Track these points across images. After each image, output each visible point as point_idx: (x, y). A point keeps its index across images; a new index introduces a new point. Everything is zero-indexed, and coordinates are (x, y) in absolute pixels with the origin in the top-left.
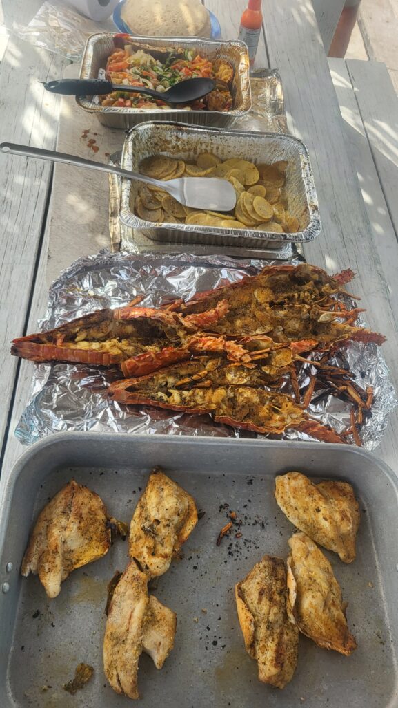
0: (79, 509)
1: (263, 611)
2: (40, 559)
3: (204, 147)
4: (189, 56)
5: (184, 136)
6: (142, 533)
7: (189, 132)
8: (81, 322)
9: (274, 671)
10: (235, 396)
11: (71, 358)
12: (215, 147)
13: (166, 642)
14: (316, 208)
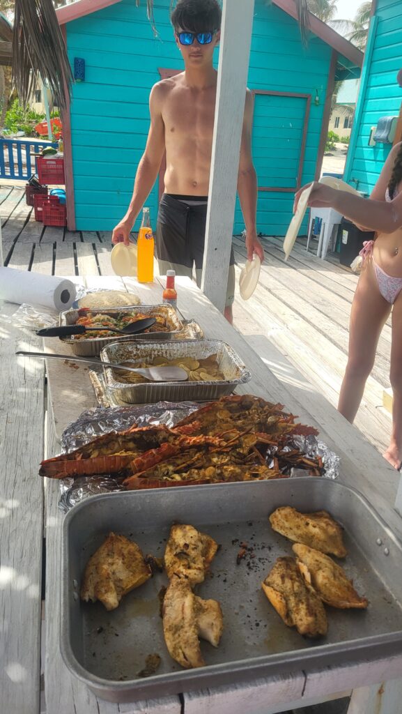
0: (120, 551)
1: (289, 587)
2: (96, 588)
3: (156, 353)
4: (133, 314)
5: (142, 347)
6: (176, 559)
7: (144, 344)
8: (93, 444)
9: (310, 619)
10: (222, 473)
11: (89, 472)
12: (164, 352)
13: (217, 623)
14: (244, 367)
